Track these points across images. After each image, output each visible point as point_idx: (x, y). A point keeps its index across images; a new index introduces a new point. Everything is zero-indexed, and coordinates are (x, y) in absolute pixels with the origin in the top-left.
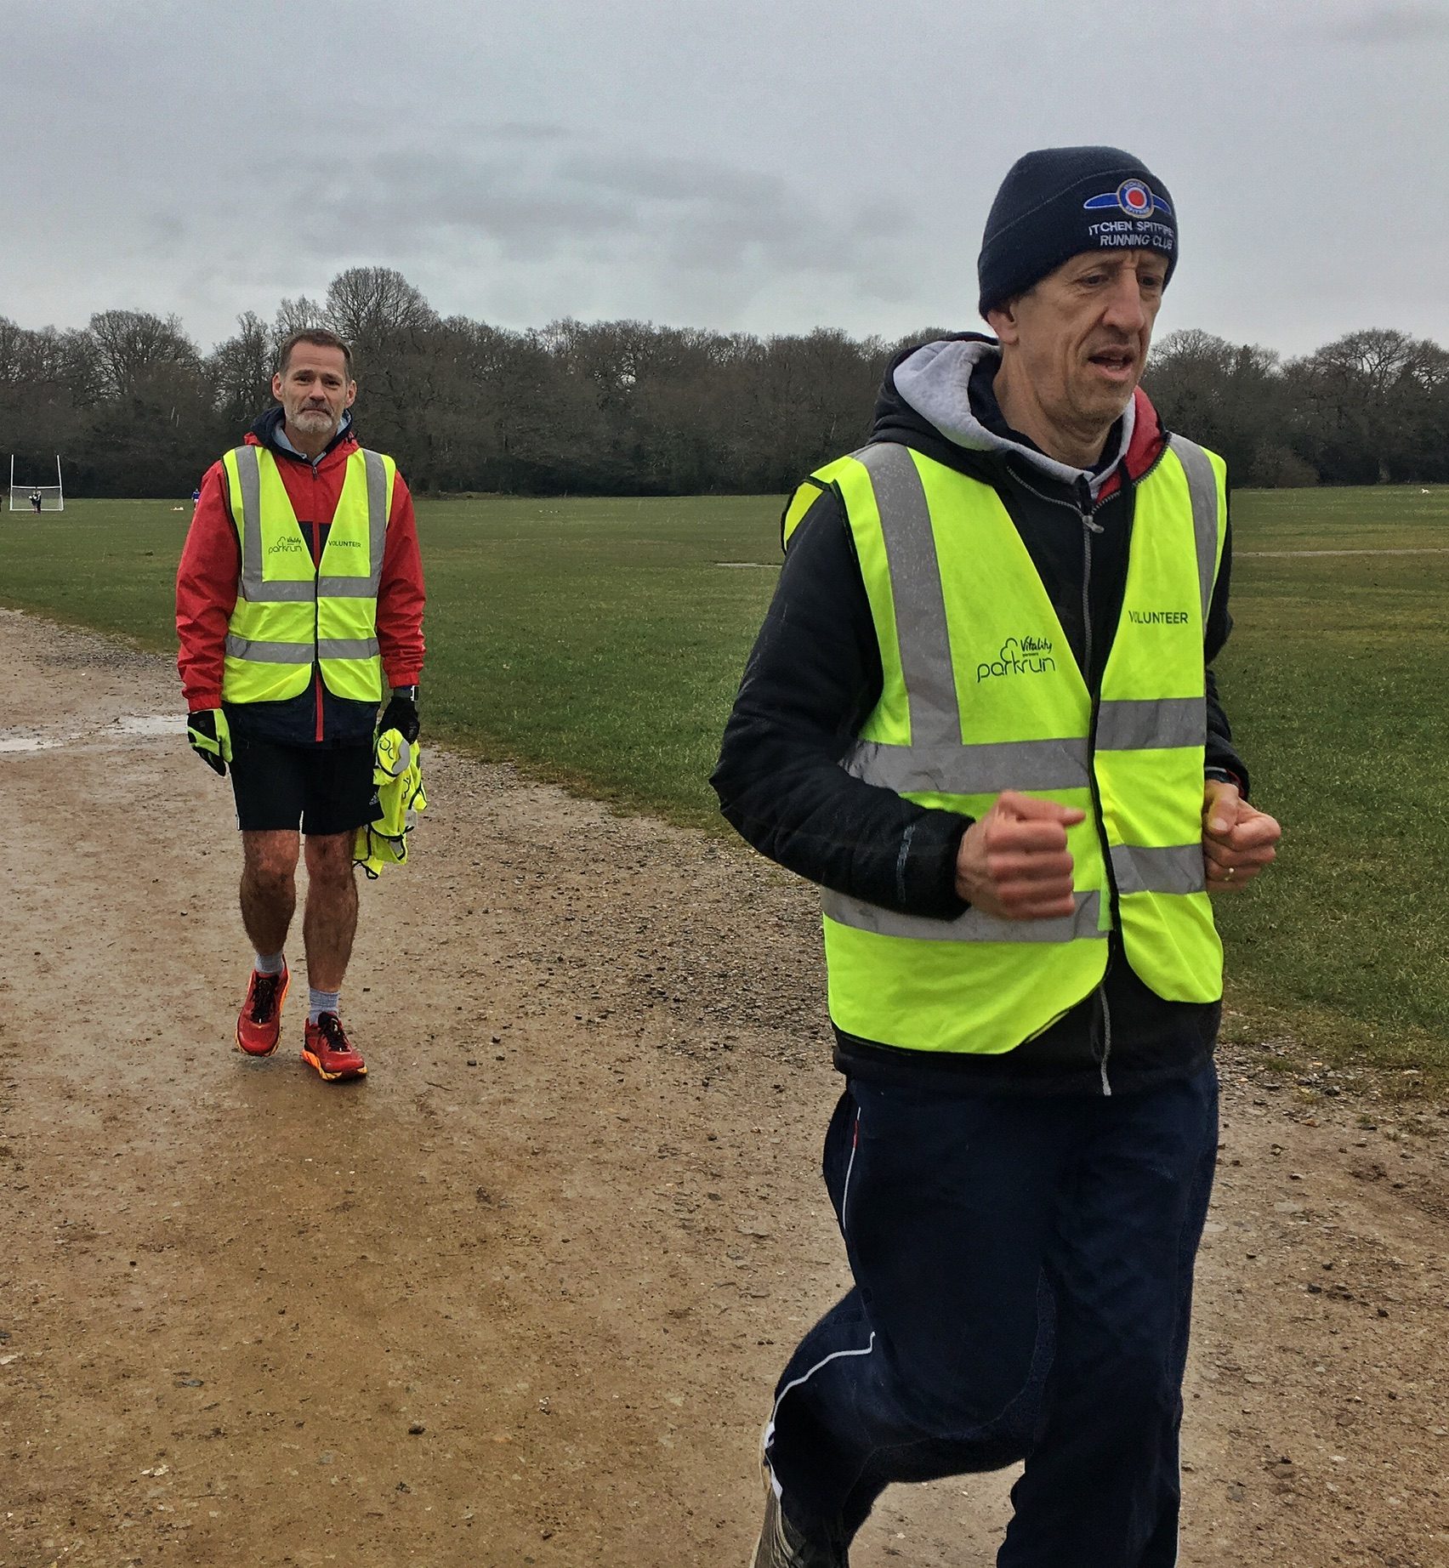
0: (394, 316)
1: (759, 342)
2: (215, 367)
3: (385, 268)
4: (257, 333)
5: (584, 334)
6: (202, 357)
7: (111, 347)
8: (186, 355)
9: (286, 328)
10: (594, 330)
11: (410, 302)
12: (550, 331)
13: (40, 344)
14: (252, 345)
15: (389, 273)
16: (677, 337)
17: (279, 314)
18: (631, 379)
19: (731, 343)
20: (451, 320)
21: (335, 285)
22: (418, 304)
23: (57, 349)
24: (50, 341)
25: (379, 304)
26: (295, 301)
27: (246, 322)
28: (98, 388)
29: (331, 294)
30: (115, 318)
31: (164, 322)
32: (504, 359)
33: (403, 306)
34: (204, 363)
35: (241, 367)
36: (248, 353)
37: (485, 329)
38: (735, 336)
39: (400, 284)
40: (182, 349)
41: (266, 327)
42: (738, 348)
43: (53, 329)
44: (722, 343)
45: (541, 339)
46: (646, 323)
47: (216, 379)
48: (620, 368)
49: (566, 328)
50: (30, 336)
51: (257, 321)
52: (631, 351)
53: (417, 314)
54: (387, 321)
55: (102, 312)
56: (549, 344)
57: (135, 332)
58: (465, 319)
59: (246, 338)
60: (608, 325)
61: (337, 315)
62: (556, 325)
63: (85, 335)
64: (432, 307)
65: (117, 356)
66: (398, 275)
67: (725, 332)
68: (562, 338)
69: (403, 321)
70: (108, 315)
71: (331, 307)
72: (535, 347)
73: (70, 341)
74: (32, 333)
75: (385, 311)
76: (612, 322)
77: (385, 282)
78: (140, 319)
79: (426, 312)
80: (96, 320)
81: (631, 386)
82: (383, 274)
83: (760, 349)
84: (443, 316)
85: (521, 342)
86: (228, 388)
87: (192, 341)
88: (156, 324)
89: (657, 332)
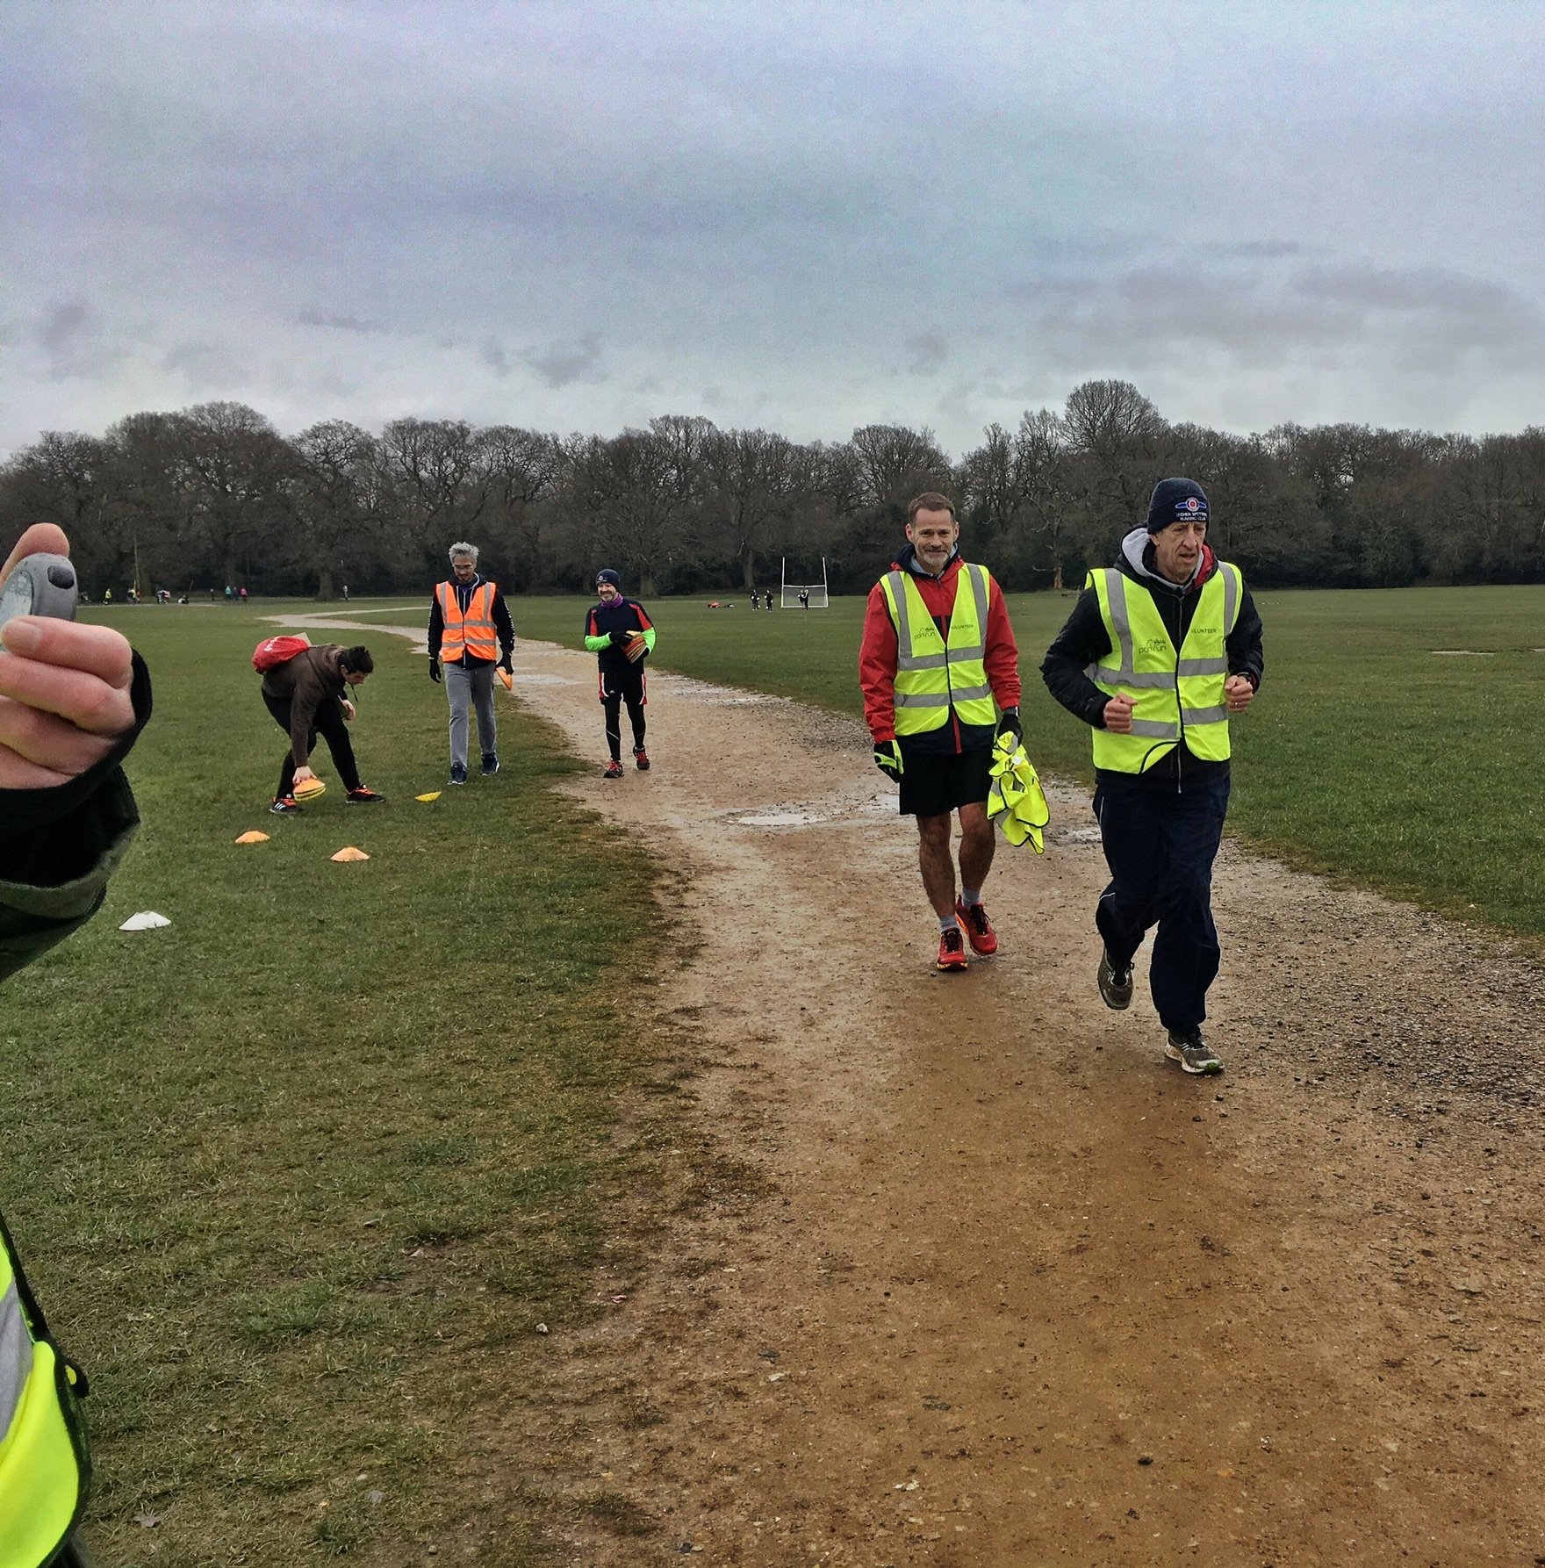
0: (1127, 424)
1: (1473, 441)
2: (964, 475)
3: (1119, 380)
4: (1002, 443)
5: (1305, 437)
6: (952, 466)
7: (870, 459)
8: (937, 464)
9: (1028, 437)
10: (1313, 433)
11: (1142, 412)
12: (1272, 435)
13: (810, 457)
14: (997, 453)
15: (1123, 384)
16: (1394, 438)
17: (1022, 424)
18: (1349, 478)
19: (1445, 443)
20: (1180, 427)
21: (1072, 397)
22: (1149, 413)
23: (824, 461)
24: (817, 454)
25: (1113, 414)
26: (1036, 412)
27: (992, 433)
28: (859, 495)
29: (1069, 405)
30: (875, 432)
31: (918, 434)
32: (1229, 462)
33: (1135, 415)
34: (954, 472)
35: (987, 475)
36: (994, 461)
37: (1211, 436)
38: (1449, 437)
39: (1133, 394)
40: (935, 458)
41: (1010, 437)
42: (1451, 448)
43: (820, 444)
44: (1436, 443)
45: (1264, 443)
46: (1363, 425)
47: (965, 486)
48: (1339, 469)
49: (1288, 431)
50: (800, 450)
51: (1002, 432)
52: (1349, 453)
53: (1148, 422)
54: (1120, 429)
55: (863, 427)
56: (1271, 448)
57: (892, 444)
58: (1193, 426)
59: (992, 447)
60: (1327, 428)
61: (1075, 425)
62: (1278, 429)
63: (848, 448)
64: (1162, 416)
65: (876, 466)
66: (1130, 387)
67: (1439, 433)
68: (1283, 442)
69: (1135, 429)
70: (868, 429)
71: (1068, 418)
72: (1258, 450)
73: (836, 453)
74: (802, 447)
75: (1119, 420)
76: (1332, 425)
77: (1119, 393)
78: (897, 433)
79: (1156, 420)
80: (858, 434)
81: (1349, 486)
82: (1118, 387)
83: (1473, 448)
84: (1172, 424)
85: (1245, 446)
86: (976, 493)
87: (943, 452)
88: (911, 436)
89: (1374, 434)
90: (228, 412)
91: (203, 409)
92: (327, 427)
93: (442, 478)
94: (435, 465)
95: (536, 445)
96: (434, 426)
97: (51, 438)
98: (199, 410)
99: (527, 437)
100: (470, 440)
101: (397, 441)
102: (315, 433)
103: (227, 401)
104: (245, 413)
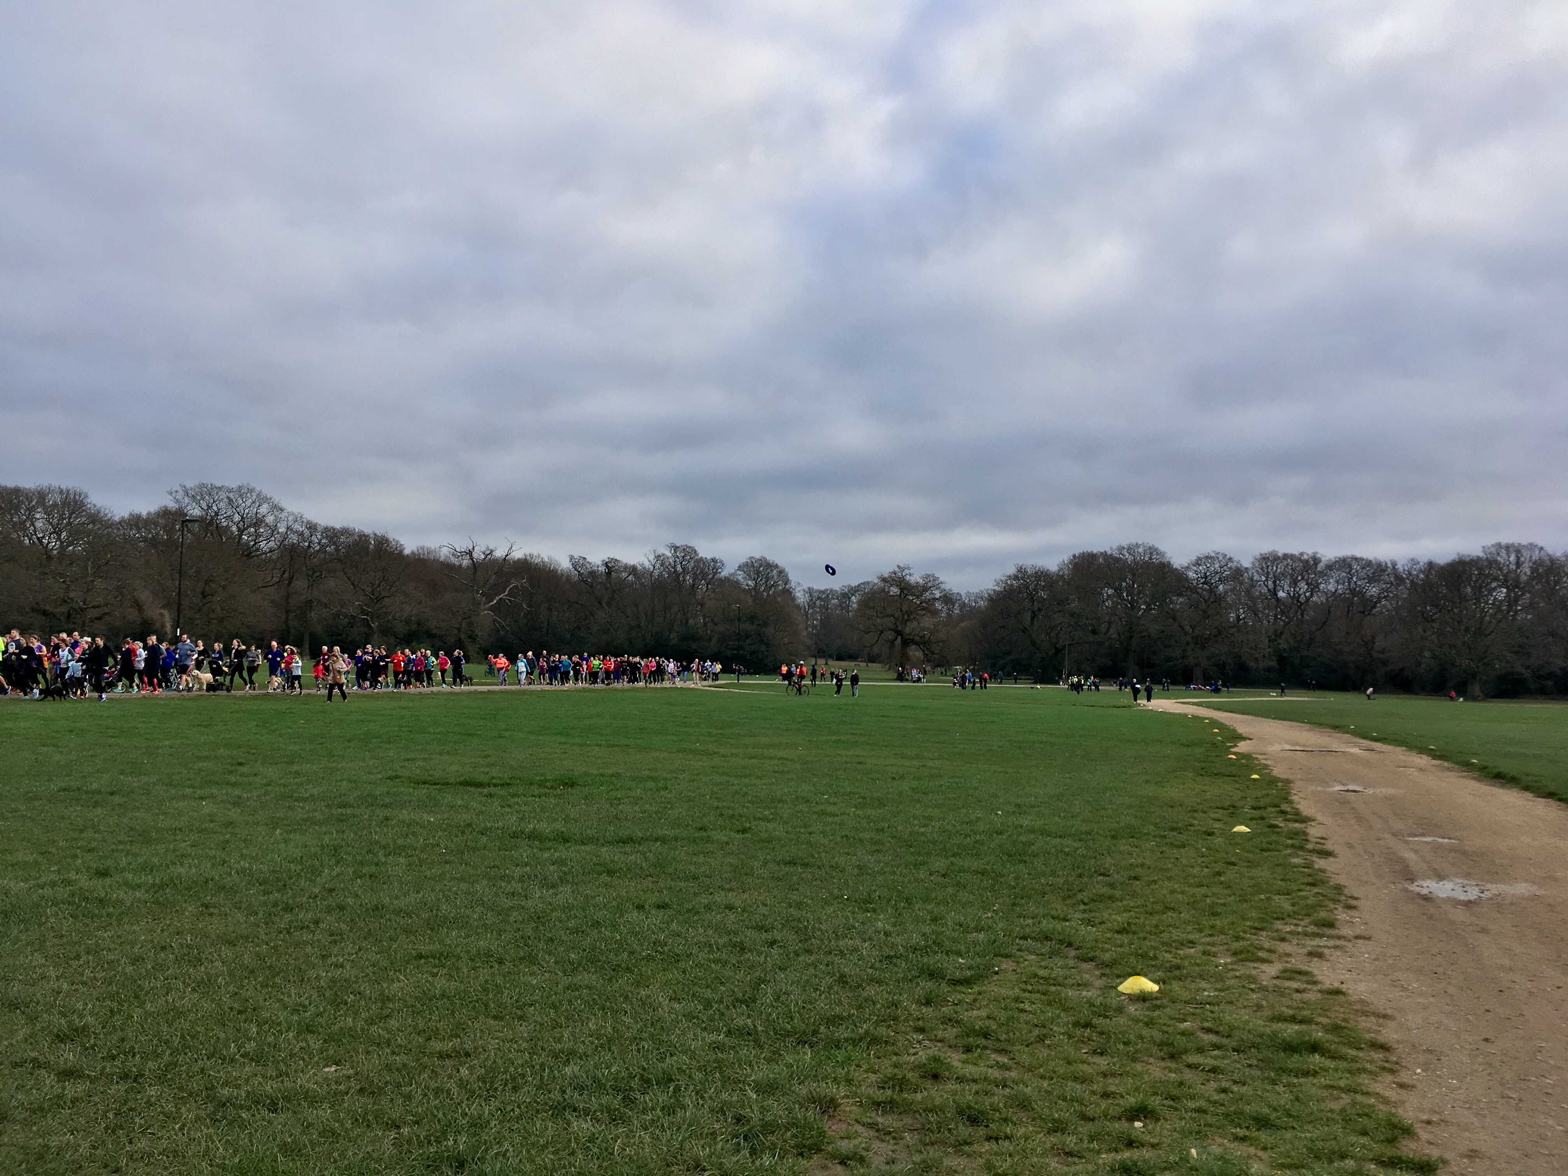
90: (1141, 550)
91: (1124, 548)
92: (1207, 557)
93: (1296, 597)
94: (1290, 587)
96: (1292, 557)
97: (1020, 570)
98: (1121, 548)
100: (1321, 567)
101: (1262, 568)
102: (1198, 563)
103: (1140, 542)
104: (1152, 550)
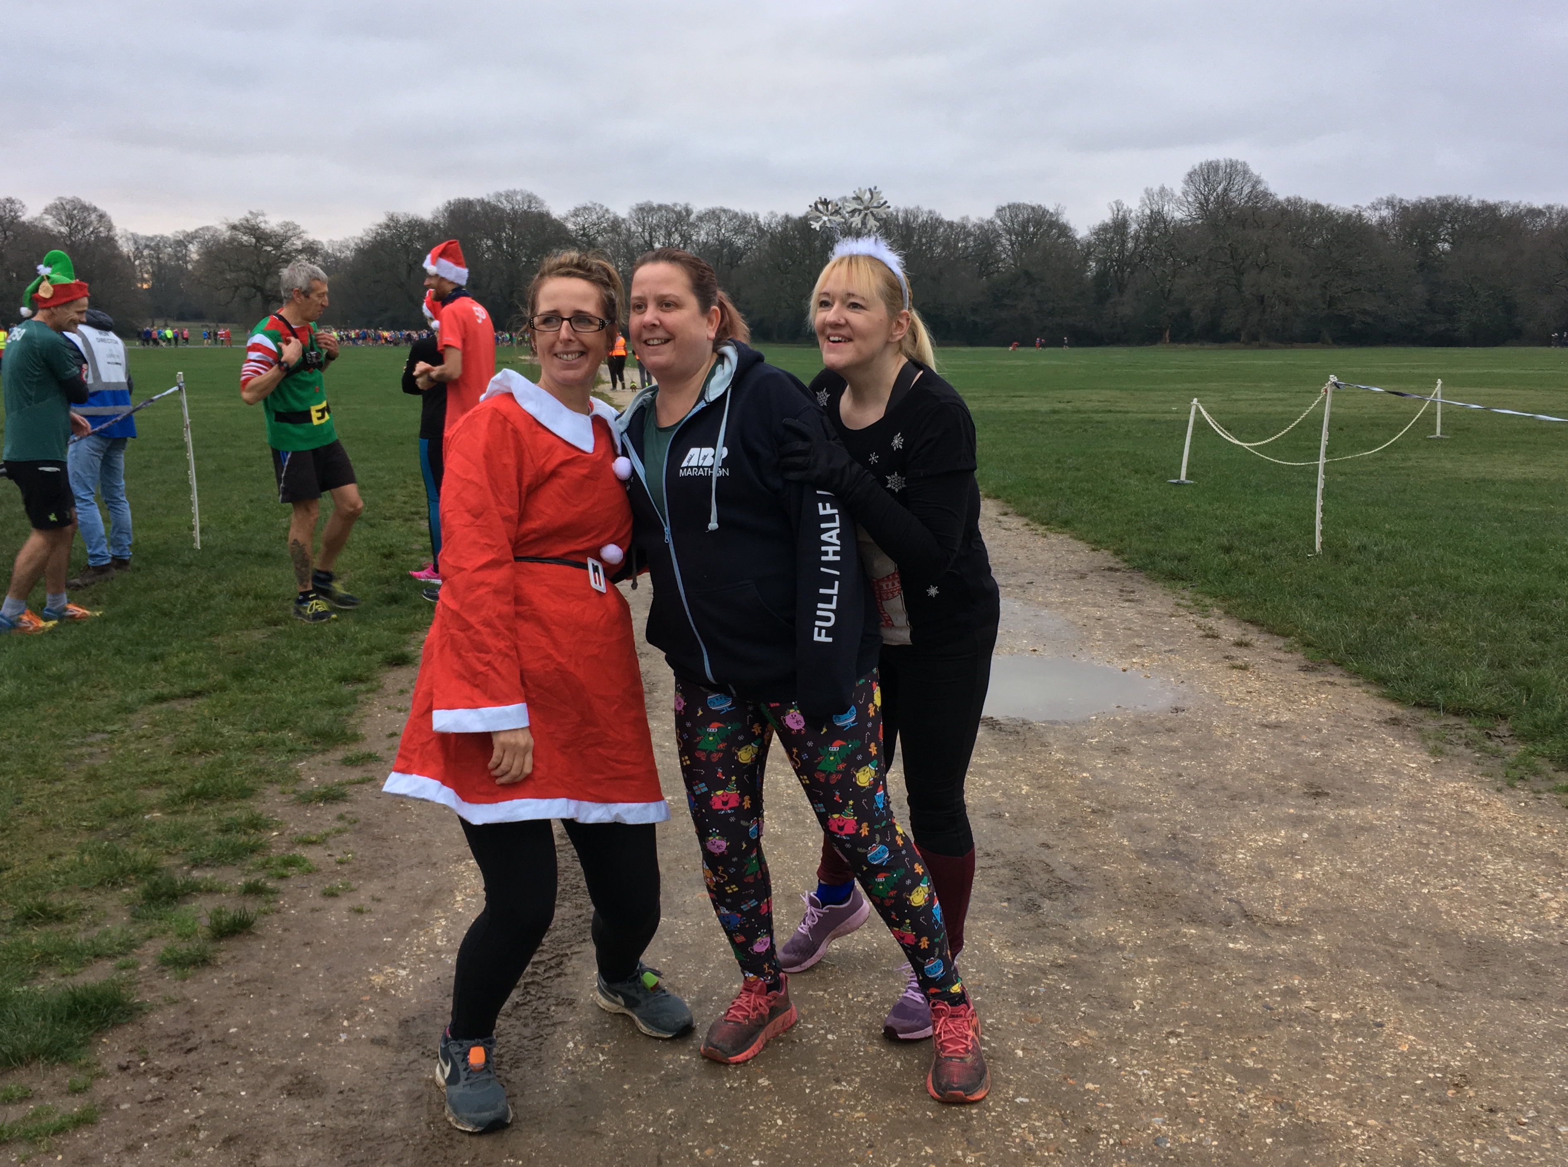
0: (1240, 195)
2: (1089, 245)
3: (1234, 159)
4: (1124, 217)
5: (1405, 209)
6: (1078, 237)
7: (1009, 232)
8: (1066, 236)
9: (1148, 212)
10: (1416, 207)
11: (1254, 187)
12: (1374, 208)
14: (1119, 226)
15: (1237, 163)
16: (1495, 208)
17: (1142, 200)
18: (1447, 246)
20: (1288, 200)
21: (1190, 175)
22: (1261, 188)
23: (969, 234)
24: (965, 228)
25: (1226, 190)
26: (1156, 189)
27: (1115, 208)
28: (997, 262)
29: (1186, 182)
30: (1015, 208)
31: (1051, 211)
32: (1332, 230)
33: (1247, 190)
34: (1078, 241)
35: (1109, 245)
36: (1116, 233)
37: (1316, 207)
38: (1549, 208)
39: (1245, 172)
40: (1064, 230)
41: (1131, 211)
42: (1550, 218)
43: (967, 218)
44: (1537, 213)
45: (1365, 214)
46: (1466, 197)
47: (1089, 253)
48: (1438, 235)
49: (1390, 203)
50: (951, 225)
51: (1125, 207)
52: (1449, 222)
53: (1259, 196)
54: (1232, 203)
55: (1005, 204)
56: (1373, 217)
57: (1029, 219)
58: (1300, 199)
59: (1115, 221)
60: (1429, 201)
61: (1190, 199)
62: (1381, 200)
63: (991, 222)
64: (1272, 190)
65: (1013, 238)
66: (1244, 165)
67: (1539, 204)
68: (1385, 212)
69: (1246, 202)
70: (1009, 207)
71: (1185, 194)
72: (1360, 221)
73: (981, 227)
74: (953, 223)
75: (1232, 194)
76: (1433, 197)
77: (1234, 170)
78: (1033, 208)
79: (1266, 195)
80: (1000, 211)
81: (1447, 252)
82: (1232, 165)
84: (1281, 197)
85: (1349, 217)
86: (1098, 260)
87: (1072, 225)
88: (1045, 212)
89: (1475, 205)
90: (519, 198)
91: (501, 195)
92: (585, 208)
94: (665, 238)
95: (743, 223)
96: (666, 208)
97: (391, 219)
98: (498, 195)
99: (736, 215)
100: (693, 218)
102: (576, 214)
103: (518, 189)
104: (531, 198)
